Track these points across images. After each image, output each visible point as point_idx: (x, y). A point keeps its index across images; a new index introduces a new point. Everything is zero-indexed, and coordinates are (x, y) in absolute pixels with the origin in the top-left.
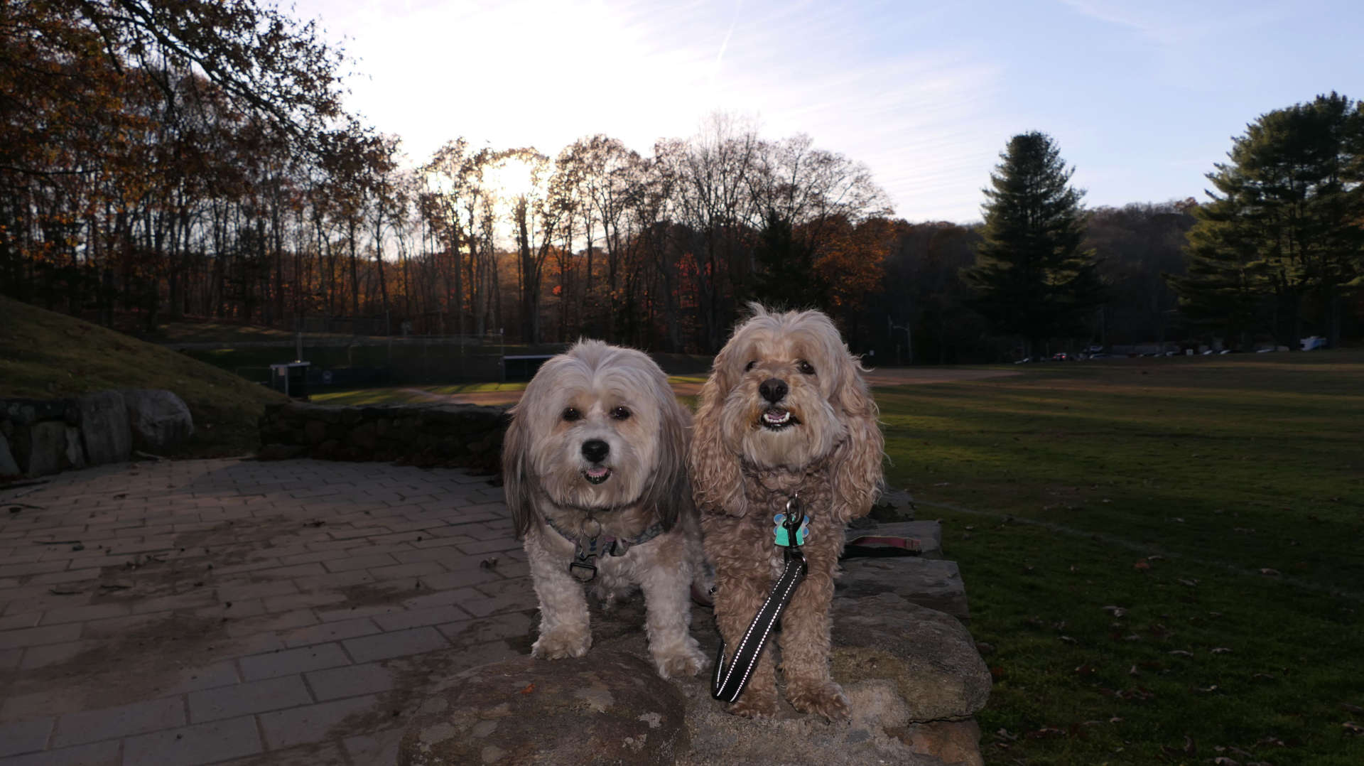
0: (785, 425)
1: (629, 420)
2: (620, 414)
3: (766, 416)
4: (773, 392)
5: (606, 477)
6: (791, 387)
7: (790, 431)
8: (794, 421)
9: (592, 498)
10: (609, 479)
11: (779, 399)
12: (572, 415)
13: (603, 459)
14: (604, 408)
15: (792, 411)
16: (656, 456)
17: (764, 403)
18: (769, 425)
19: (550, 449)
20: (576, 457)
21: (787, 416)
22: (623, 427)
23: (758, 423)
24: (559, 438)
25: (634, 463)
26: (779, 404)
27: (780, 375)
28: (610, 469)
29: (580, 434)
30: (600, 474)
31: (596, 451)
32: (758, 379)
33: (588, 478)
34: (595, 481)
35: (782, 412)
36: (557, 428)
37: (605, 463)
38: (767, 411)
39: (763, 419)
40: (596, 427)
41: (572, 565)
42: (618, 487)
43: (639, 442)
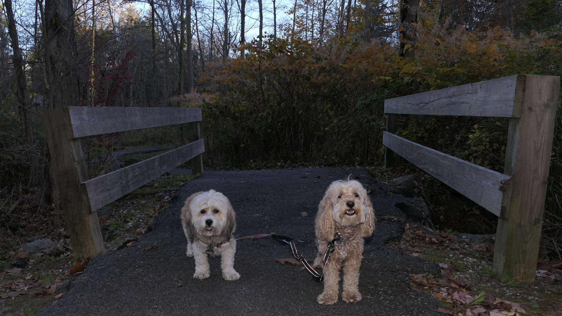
0: (353, 214)
1: (219, 213)
2: (216, 211)
4: (351, 205)
5: (212, 229)
6: (355, 203)
7: (354, 216)
9: (209, 234)
12: (203, 212)
13: (211, 224)
14: (211, 210)
16: (225, 223)
19: (197, 222)
20: (204, 224)
21: (354, 211)
22: (217, 215)
24: (200, 218)
25: (220, 225)
26: (352, 208)
27: (352, 199)
28: (213, 227)
29: (205, 218)
30: (210, 229)
31: (209, 223)
32: (345, 201)
33: (207, 229)
34: (209, 231)
35: (352, 210)
36: (199, 215)
37: (211, 226)
38: (348, 210)
39: (347, 213)
40: (209, 216)
41: (206, 251)
42: (215, 231)
43: (221, 219)
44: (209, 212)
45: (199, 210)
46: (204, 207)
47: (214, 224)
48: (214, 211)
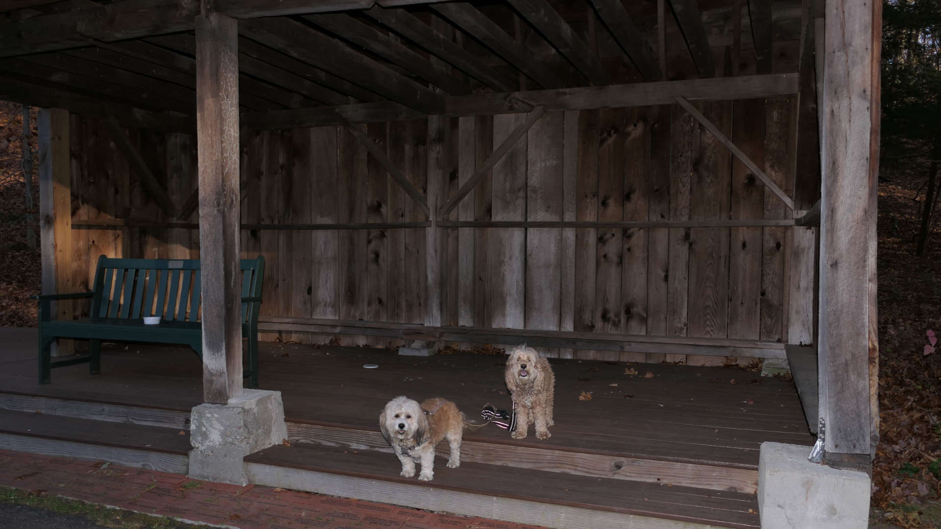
44: (403, 417)
45: (394, 414)
46: (397, 412)
47: (406, 428)
48: (407, 416)
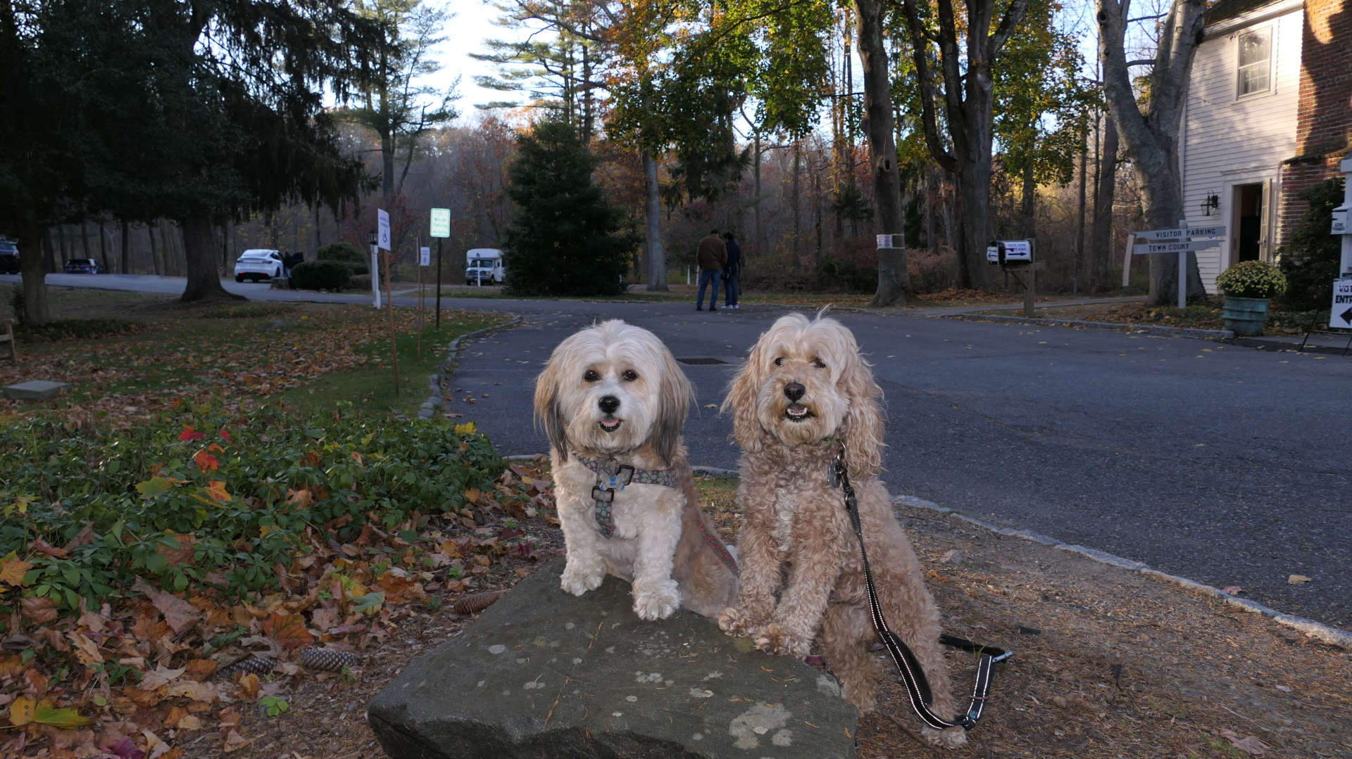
0: (803, 417)
1: (637, 381)
2: (630, 376)
3: (789, 410)
4: (794, 392)
5: (617, 426)
6: (807, 388)
7: (808, 422)
8: (810, 414)
9: (609, 442)
10: (620, 428)
11: (799, 398)
12: (592, 376)
13: (614, 411)
14: (616, 371)
15: (809, 407)
17: (788, 401)
18: (791, 418)
20: (594, 410)
21: (805, 410)
22: (633, 385)
23: (783, 415)
24: (582, 395)
25: (640, 416)
26: (798, 401)
27: (800, 378)
28: (621, 420)
29: (597, 392)
30: (613, 424)
31: (609, 405)
32: (784, 383)
33: (603, 426)
34: (608, 430)
35: (801, 407)
36: (579, 385)
37: (615, 415)
38: (790, 406)
39: (787, 413)
40: (609, 386)
42: (628, 434)
43: (644, 399)
